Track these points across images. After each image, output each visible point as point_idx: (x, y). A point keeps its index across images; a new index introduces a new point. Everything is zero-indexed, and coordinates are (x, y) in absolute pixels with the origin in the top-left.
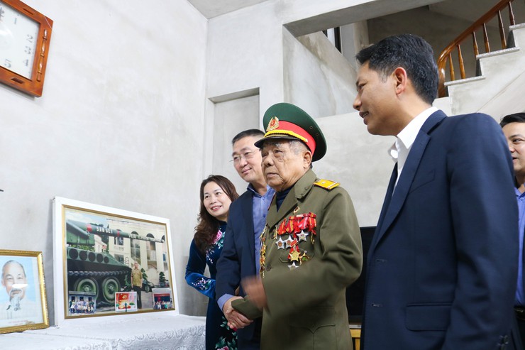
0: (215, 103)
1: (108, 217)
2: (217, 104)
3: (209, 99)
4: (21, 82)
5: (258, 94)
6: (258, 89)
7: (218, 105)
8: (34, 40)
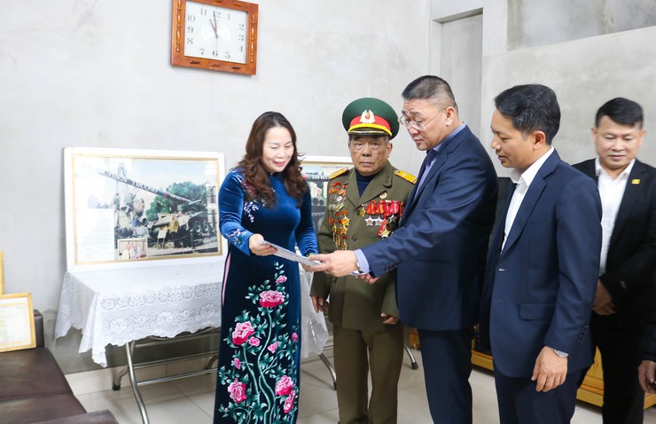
0: (442, 23)
1: (322, 165)
2: (444, 24)
3: (435, 20)
4: (238, 68)
5: (481, 13)
6: (482, 9)
7: (446, 25)
8: (245, 27)
